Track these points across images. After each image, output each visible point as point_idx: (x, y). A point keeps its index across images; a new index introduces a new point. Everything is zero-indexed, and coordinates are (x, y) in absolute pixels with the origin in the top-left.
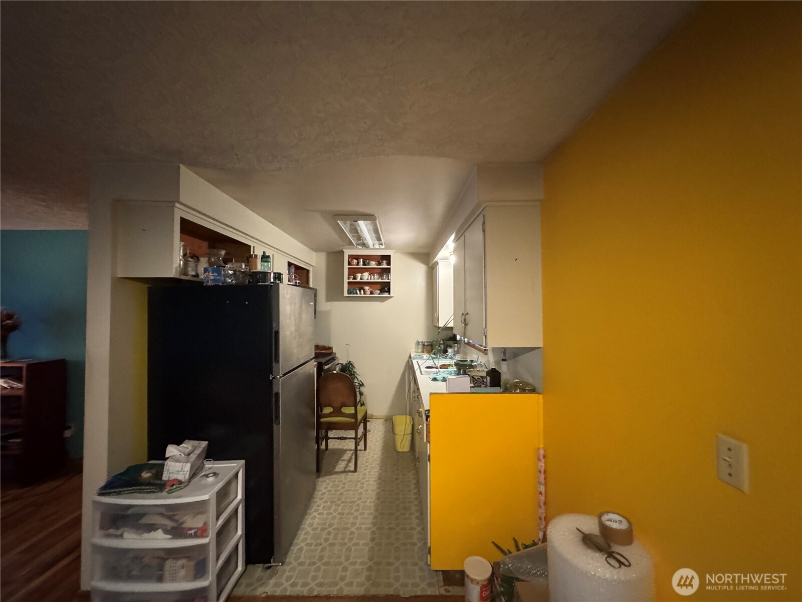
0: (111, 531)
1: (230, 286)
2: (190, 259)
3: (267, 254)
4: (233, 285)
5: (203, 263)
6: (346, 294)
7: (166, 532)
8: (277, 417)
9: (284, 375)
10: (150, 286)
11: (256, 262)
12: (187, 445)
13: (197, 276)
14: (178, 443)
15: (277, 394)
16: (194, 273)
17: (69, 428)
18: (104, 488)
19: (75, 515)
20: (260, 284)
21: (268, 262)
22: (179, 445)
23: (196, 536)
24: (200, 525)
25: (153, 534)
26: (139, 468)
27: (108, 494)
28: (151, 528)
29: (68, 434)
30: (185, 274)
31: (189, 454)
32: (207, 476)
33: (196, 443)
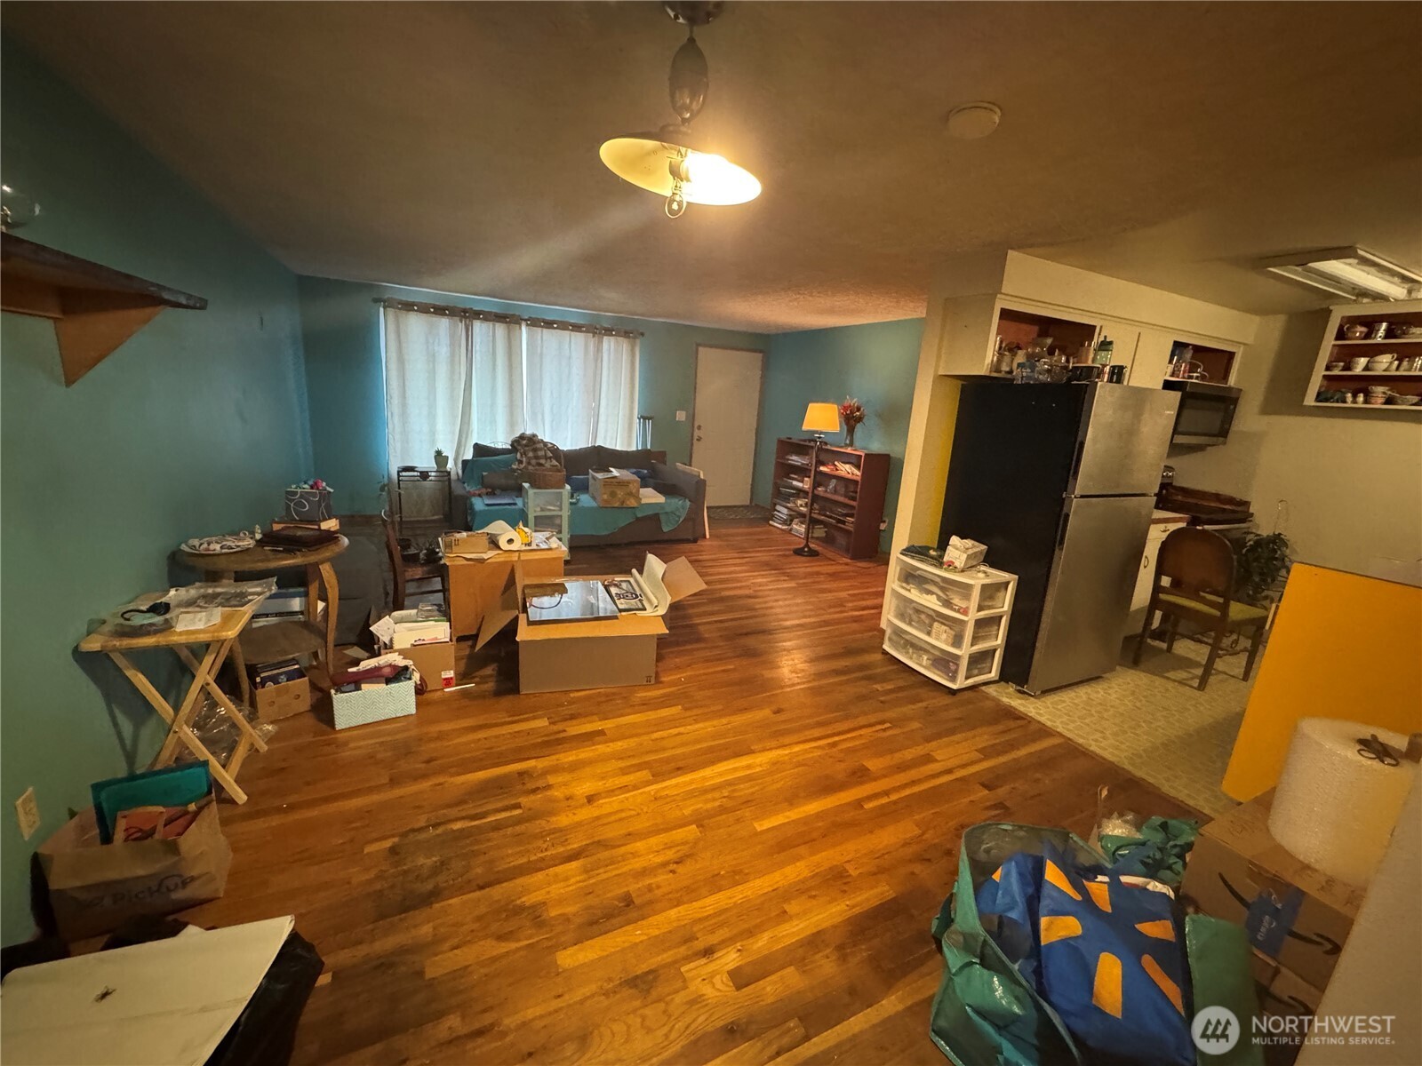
0: (904, 585)
1: (1044, 385)
2: (1006, 353)
3: (1108, 340)
4: (1049, 384)
5: (1021, 357)
6: (1310, 400)
7: (939, 598)
8: (1062, 542)
9: (1082, 497)
10: (965, 383)
11: (1088, 351)
12: (969, 543)
13: (1011, 372)
14: (963, 537)
15: (1067, 516)
16: (1008, 369)
17: (884, 522)
18: (904, 550)
19: (880, 589)
20: (1075, 382)
21: (1108, 350)
22: (962, 538)
23: (958, 611)
24: (964, 606)
25: (929, 597)
26: (929, 548)
27: (906, 555)
28: (929, 592)
29: (883, 526)
30: (998, 370)
31: (967, 549)
32: (979, 572)
33: (976, 544)
